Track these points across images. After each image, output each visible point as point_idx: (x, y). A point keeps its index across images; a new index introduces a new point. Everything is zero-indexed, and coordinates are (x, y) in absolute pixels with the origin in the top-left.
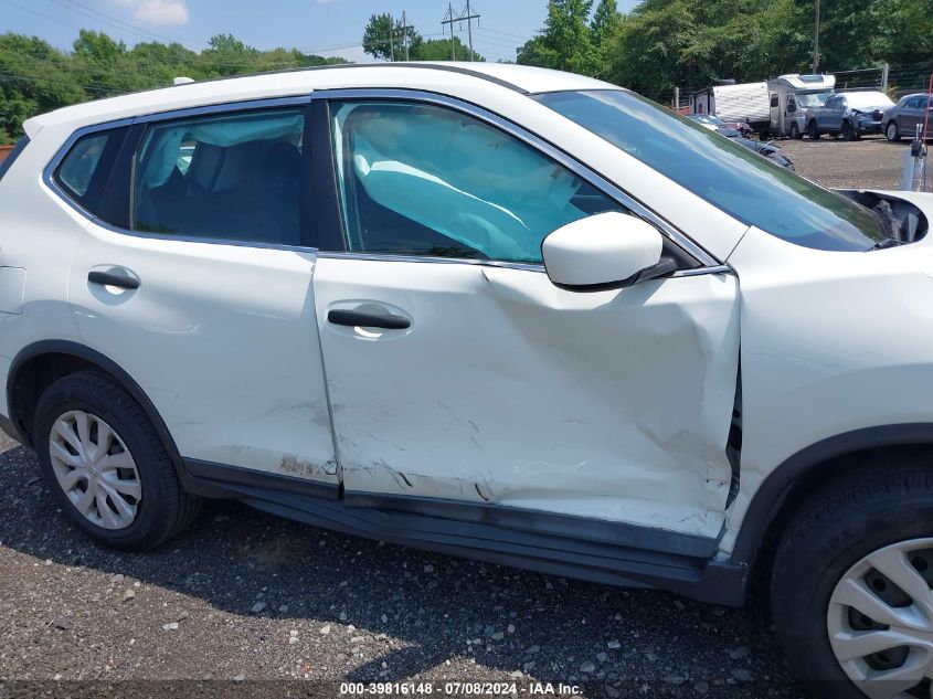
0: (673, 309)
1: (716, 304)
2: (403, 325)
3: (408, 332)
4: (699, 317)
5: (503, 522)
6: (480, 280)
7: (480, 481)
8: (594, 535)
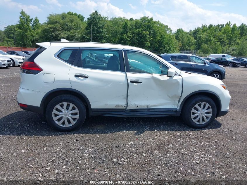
0: (176, 79)
1: (180, 79)
2: (141, 83)
3: (142, 83)
4: (179, 80)
5: (151, 110)
6: (152, 77)
7: (148, 105)
8: (163, 110)
